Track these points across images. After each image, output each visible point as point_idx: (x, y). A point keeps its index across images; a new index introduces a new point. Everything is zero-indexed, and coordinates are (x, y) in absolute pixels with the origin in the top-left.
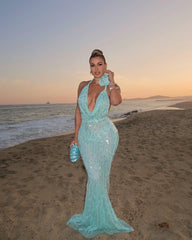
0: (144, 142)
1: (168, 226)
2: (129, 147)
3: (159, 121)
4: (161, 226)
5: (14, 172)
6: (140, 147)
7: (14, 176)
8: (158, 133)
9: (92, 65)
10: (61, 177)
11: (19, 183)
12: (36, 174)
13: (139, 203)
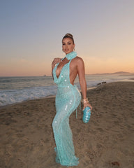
0: (108, 104)
1: (119, 165)
3: (120, 90)
4: (114, 164)
5: (16, 122)
7: (15, 124)
10: (46, 126)
11: (18, 129)
12: (29, 123)
13: (99, 146)
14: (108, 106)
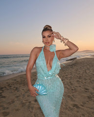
2: (72, 81)
3: (88, 64)
5: (4, 97)
6: (78, 81)
8: (88, 71)
9: (44, 37)
10: (30, 102)
14: (80, 80)
